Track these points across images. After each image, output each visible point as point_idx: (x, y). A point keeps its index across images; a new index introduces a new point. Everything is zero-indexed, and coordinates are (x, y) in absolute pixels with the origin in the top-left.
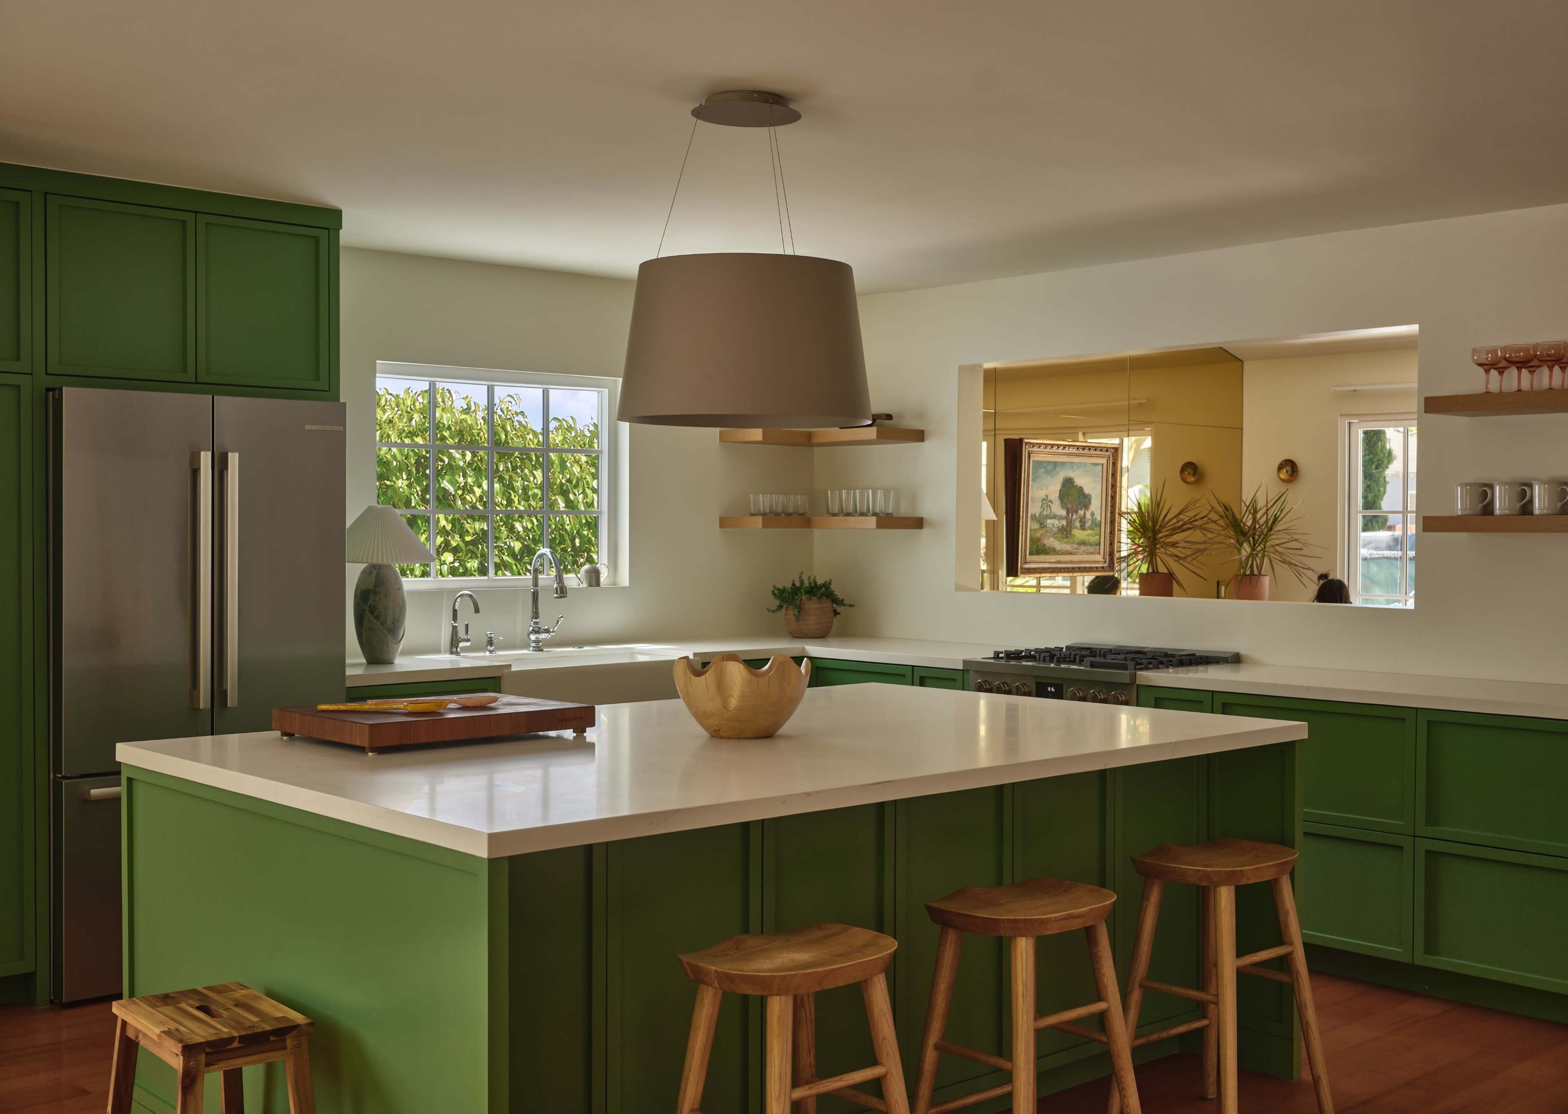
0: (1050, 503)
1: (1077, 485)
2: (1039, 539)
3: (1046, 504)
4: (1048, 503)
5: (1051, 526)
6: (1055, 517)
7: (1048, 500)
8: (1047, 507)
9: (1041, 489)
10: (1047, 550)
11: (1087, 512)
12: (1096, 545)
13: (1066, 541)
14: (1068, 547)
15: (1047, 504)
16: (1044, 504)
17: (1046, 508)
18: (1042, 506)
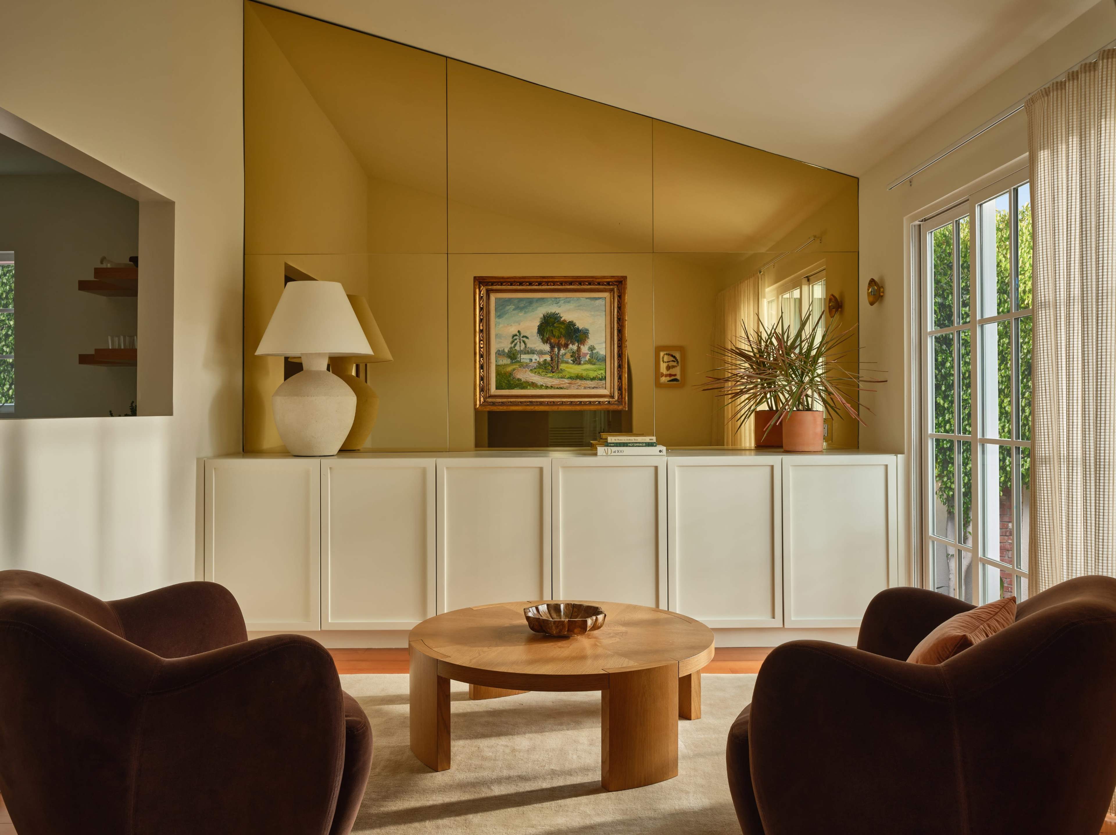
0: (524, 339)
1: (565, 321)
2: (511, 374)
3: (518, 340)
4: (522, 339)
5: (528, 361)
6: (532, 352)
7: (522, 336)
8: (520, 343)
9: (511, 325)
10: (524, 385)
11: (582, 347)
12: (601, 380)
13: (551, 375)
14: (555, 382)
15: (520, 339)
16: (516, 339)
17: (518, 343)
18: (513, 342)
